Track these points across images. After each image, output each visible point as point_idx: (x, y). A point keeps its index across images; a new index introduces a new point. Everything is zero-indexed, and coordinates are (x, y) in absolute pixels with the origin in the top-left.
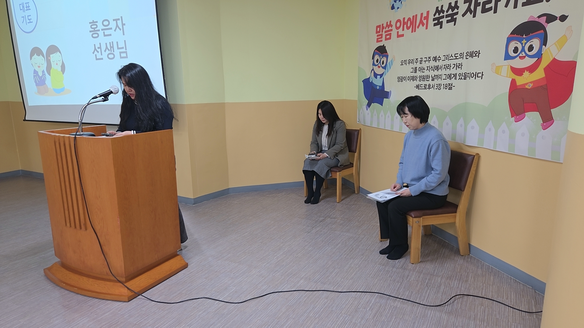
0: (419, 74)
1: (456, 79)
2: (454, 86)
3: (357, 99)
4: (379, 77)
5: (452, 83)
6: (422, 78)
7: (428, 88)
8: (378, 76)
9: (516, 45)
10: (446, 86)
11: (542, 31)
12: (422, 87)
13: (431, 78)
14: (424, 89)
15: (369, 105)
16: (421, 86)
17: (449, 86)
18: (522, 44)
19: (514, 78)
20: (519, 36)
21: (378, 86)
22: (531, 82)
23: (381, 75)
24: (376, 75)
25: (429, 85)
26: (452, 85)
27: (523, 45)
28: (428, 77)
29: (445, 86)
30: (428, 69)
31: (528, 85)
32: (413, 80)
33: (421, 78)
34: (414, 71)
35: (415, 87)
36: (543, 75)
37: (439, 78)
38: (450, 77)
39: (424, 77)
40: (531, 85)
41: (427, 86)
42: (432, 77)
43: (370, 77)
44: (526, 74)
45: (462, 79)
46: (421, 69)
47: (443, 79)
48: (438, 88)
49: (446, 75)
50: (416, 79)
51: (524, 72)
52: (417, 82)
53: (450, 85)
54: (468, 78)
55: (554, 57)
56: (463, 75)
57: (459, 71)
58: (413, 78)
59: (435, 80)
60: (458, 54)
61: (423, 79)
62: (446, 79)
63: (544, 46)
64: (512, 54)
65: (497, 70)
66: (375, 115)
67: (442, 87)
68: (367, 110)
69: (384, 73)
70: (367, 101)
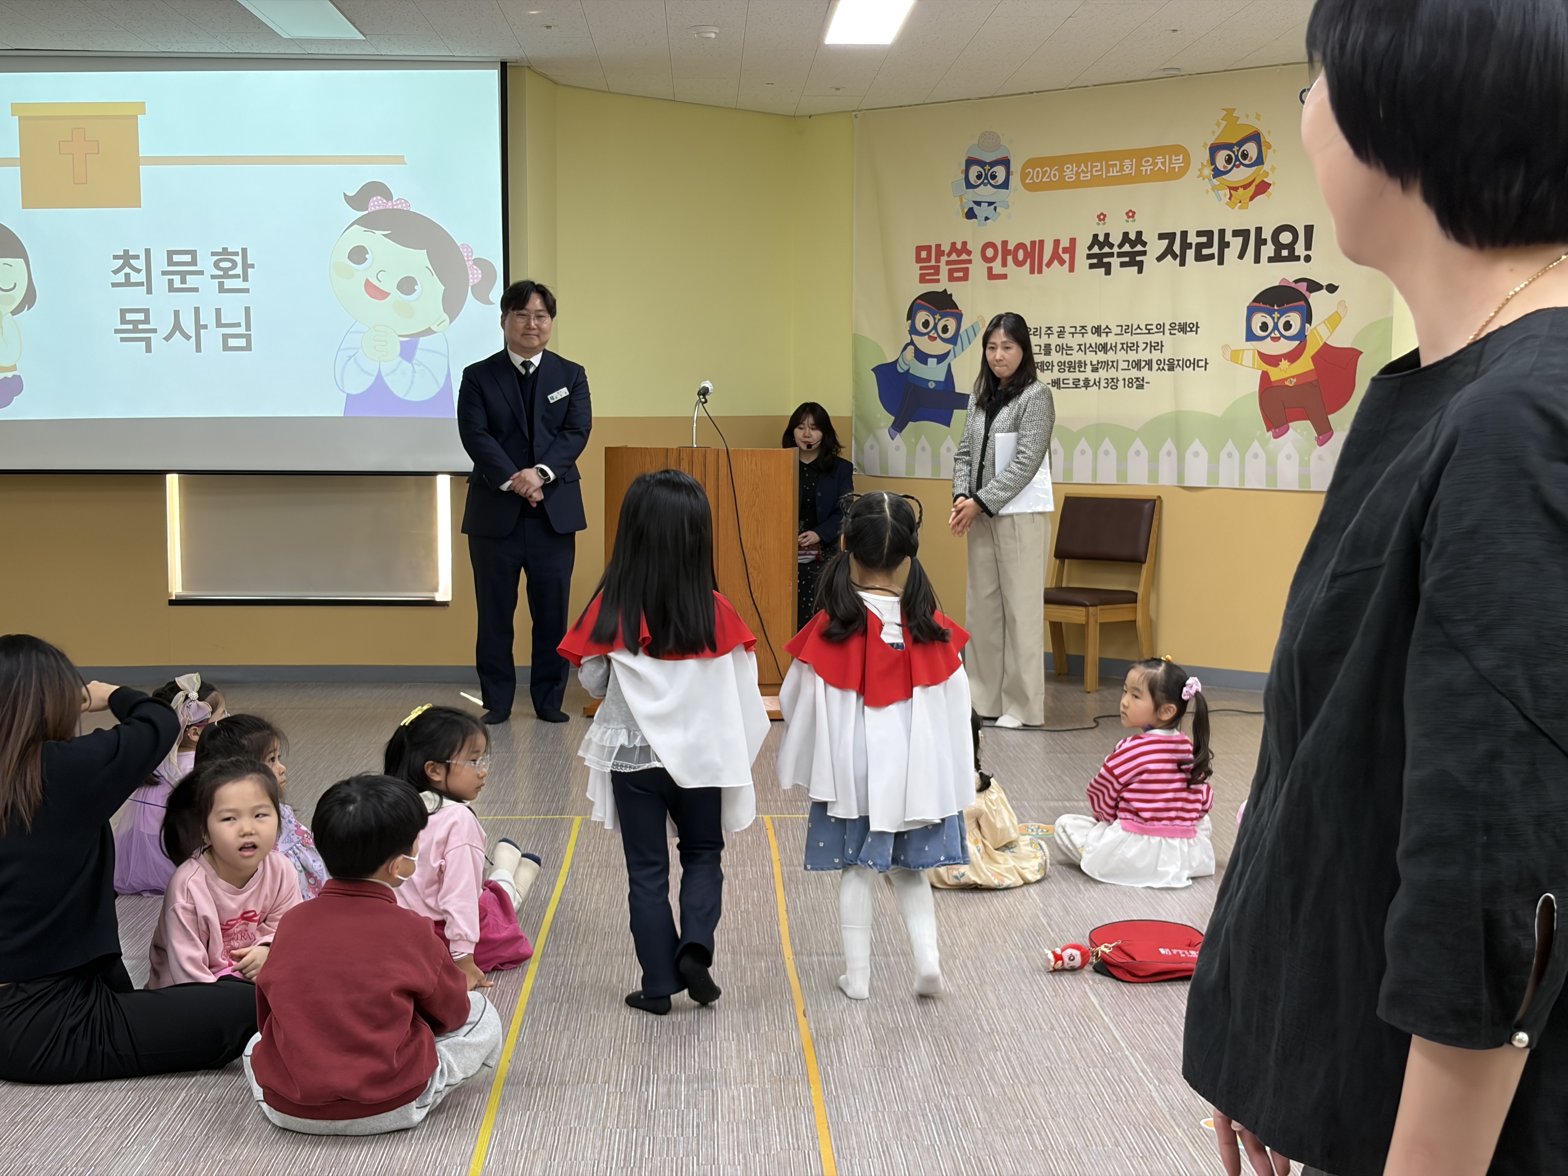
0: (1055, 357)
1: (1150, 369)
2: (1149, 383)
3: (851, 415)
4: (932, 361)
6: (1067, 365)
7: (1083, 386)
8: (930, 360)
9: (1264, 320)
11: (1303, 303)
12: (1068, 384)
13: (1089, 367)
14: (1072, 388)
15: (898, 427)
16: (1065, 382)
17: (1138, 383)
18: (1273, 318)
19: (1265, 370)
20: (1268, 306)
21: (930, 381)
22: (1293, 377)
23: (941, 358)
24: (922, 357)
25: (1087, 381)
26: (1143, 380)
27: (1276, 320)
28: (1081, 364)
29: (1127, 383)
30: (1080, 349)
31: (1289, 380)
36: (1311, 367)
37: (1110, 367)
38: (1138, 365)
39: (1073, 365)
40: (1295, 381)
42: (1091, 365)
43: (897, 361)
44: (1284, 363)
45: (1165, 370)
46: (1063, 348)
47: (1122, 370)
48: (1110, 385)
49: (1129, 361)
50: (1050, 368)
51: (1281, 361)
53: (1140, 380)
54: (1178, 370)
55: (1324, 340)
56: (1167, 362)
57: (1156, 355)
59: (1099, 370)
60: (1152, 325)
61: (1070, 368)
62: (1129, 369)
63: (1307, 325)
64: (1259, 332)
65: (1235, 357)
66: (923, 449)
67: (1121, 384)
68: (893, 439)
69: (949, 352)
70: (892, 418)
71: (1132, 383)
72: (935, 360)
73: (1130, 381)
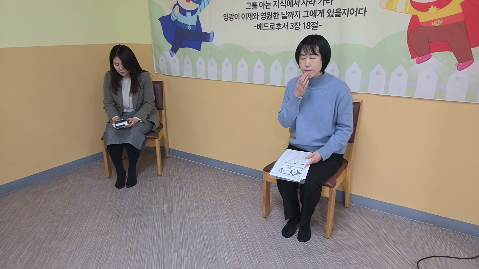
0: (259, 10)
1: (322, 16)
2: (321, 25)
3: (151, 43)
4: (189, 14)
5: (317, 22)
6: (267, 15)
7: (276, 28)
8: (187, 13)
10: (308, 25)
12: (267, 27)
13: (280, 16)
14: (270, 29)
15: (174, 50)
16: (265, 25)
17: (313, 25)
19: (415, 14)
21: (189, 25)
22: (440, 19)
23: (193, 12)
24: (183, 12)
25: (279, 25)
26: (317, 24)
28: (276, 14)
29: (306, 25)
30: (275, 4)
31: (436, 21)
32: (252, 19)
33: (265, 15)
34: (251, 7)
35: (256, 27)
36: (460, 10)
37: (294, 15)
38: (314, 14)
39: (271, 15)
40: (440, 22)
41: (276, 26)
42: (282, 14)
43: (171, 14)
44: (433, 9)
45: (333, 17)
46: (264, 4)
47: (303, 17)
48: (294, 27)
49: (308, 11)
50: (256, 17)
51: (430, 7)
52: (260, 21)
53: (315, 23)
54: (343, 16)
56: (335, 11)
57: (327, 7)
58: (251, 16)
59: (287, 18)
61: (269, 16)
62: (308, 17)
65: (390, 5)
66: (188, 62)
67: (302, 26)
68: (172, 57)
69: (197, 9)
70: (171, 46)
71: (309, 26)
72: (190, 13)
73: (309, 24)
